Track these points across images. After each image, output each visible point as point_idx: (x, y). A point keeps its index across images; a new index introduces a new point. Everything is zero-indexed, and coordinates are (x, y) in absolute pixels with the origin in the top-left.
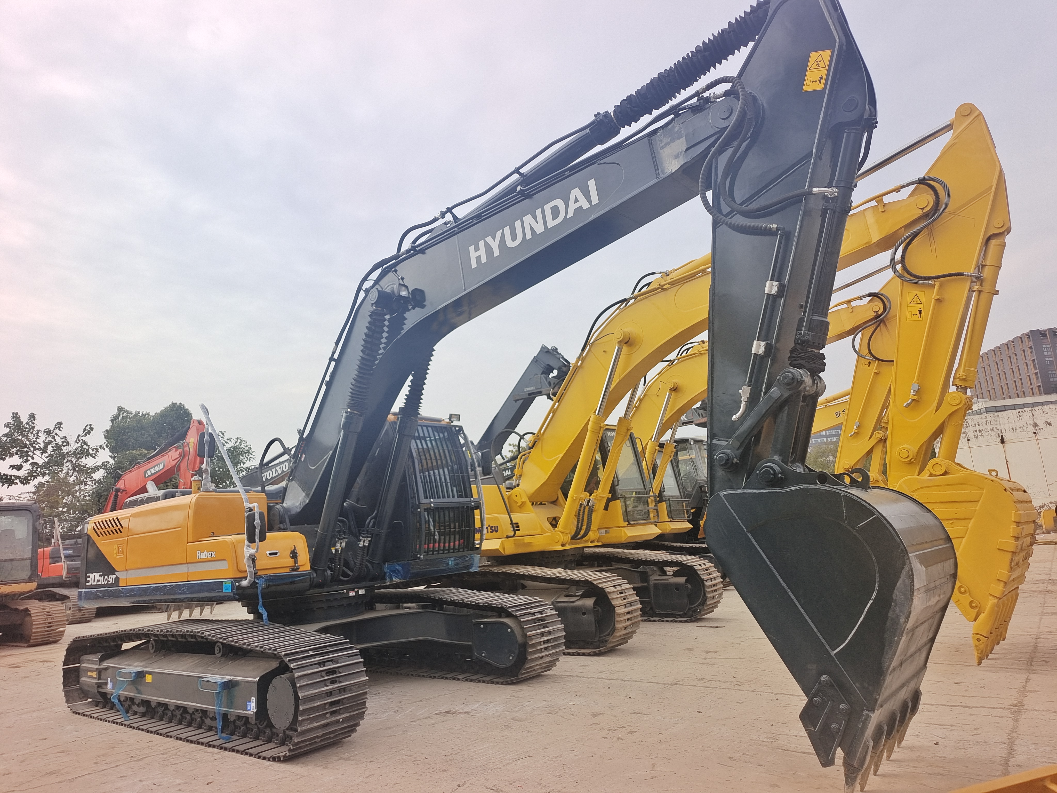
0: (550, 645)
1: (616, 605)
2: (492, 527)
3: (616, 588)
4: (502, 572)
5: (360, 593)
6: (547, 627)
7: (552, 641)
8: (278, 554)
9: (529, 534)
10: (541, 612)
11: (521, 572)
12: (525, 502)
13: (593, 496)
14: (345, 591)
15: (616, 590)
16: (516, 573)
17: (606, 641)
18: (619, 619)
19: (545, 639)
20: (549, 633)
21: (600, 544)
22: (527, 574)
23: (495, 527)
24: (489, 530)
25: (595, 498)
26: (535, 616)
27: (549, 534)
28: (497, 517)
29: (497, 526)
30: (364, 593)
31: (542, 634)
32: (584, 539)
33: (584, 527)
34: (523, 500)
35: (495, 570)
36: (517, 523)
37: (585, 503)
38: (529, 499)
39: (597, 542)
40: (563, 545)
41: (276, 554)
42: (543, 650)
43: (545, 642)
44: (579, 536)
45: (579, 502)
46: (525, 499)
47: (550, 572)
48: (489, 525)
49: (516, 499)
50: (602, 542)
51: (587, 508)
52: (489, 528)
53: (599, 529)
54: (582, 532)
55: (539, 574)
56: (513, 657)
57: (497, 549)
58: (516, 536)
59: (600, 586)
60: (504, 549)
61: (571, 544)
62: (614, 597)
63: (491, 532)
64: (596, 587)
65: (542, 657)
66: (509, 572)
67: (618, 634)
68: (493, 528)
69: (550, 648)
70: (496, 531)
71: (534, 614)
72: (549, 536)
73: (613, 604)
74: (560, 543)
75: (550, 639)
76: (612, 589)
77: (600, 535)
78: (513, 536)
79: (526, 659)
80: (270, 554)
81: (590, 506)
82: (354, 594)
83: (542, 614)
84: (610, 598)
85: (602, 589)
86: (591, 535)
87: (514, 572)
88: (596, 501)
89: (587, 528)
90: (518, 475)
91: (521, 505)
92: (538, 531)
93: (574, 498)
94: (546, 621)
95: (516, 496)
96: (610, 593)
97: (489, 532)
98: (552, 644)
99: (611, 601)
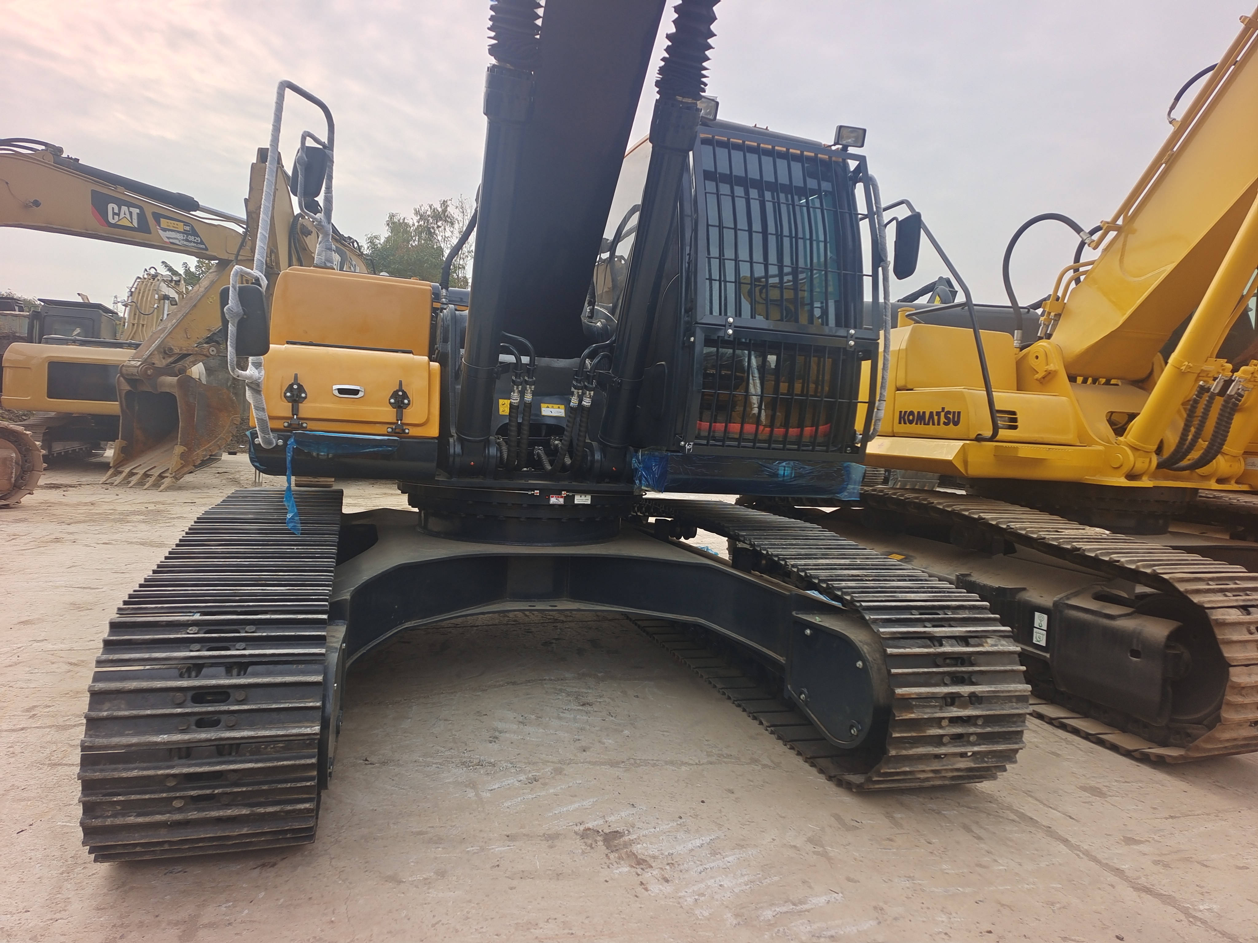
0: (972, 730)
1: (1237, 660)
2: (949, 412)
3: (1249, 613)
4: (953, 512)
5: (576, 502)
6: (973, 684)
7: (980, 722)
8: (361, 394)
9: (1040, 440)
10: (964, 640)
11: (993, 519)
12: (1055, 372)
13: (1245, 372)
14: (537, 492)
15: (1247, 618)
16: (981, 518)
17: (1189, 735)
18: (1239, 699)
19: (955, 712)
20: (974, 699)
21: (1245, 488)
22: (1004, 526)
23: (954, 412)
24: (943, 419)
25: (1249, 376)
26: (941, 645)
27: (1101, 448)
28: (962, 393)
29: (959, 413)
30: (589, 502)
31: (952, 700)
32: (1199, 471)
33: (1203, 444)
34: (1051, 367)
35: (939, 504)
36: (1014, 413)
37: (1215, 387)
38: (1066, 367)
39: (1237, 483)
40: (1131, 476)
41: (356, 392)
42: (946, 740)
43: (954, 721)
44: (1185, 463)
45: (1197, 380)
46: (1056, 365)
47: (1067, 532)
48: (943, 409)
49: (1033, 362)
50: (1251, 486)
51: (1219, 401)
52: (943, 414)
53: (1246, 453)
54: (1195, 455)
55: (1033, 532)
56: (858, 731)
57: (949, 462)
58: (998, 438)
59: (1196, 599)
60: (966, 463)
61: (1154, 476)
62: (1235, 637)
63: (945, 423)
64: (1183, 597)
65: (937, 757)
66: (966, 513)
67: (1227, 735)
68: (951, 416)
69: (972, 738)
70: (956, 423)
71: (938, 640)
72: (1100, 451)
73: (1226, 655)
74: (1125, 469)
75: (978, 717)
76: (1234, 615)
77: (1250, 468)
78: (992, 439)
79: (885, 751)
80: (341, 391)
81: (1230, 396)
82: (561, 501)
83: (968, 645)
84: (1219, 637)
85: (1201, 610)
86: (1221, 464)
87: (976, 516)
88: (1250, 386)
89: (1209, 448)
90: (1052, 314)
91: (1044, 378)
92: (1069, 437)
93: (1183, 368)
94: (972, 665)
95: (1037, 357)
96: (1224, 624)
97: (942, 422)
98: (979, 730)
99: (1222, 646)
